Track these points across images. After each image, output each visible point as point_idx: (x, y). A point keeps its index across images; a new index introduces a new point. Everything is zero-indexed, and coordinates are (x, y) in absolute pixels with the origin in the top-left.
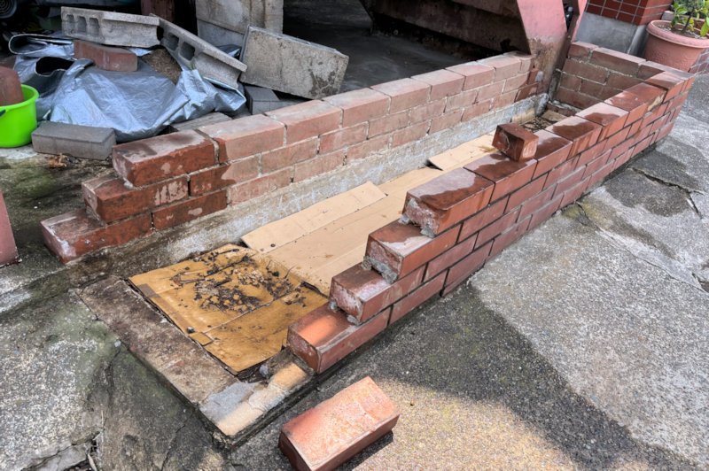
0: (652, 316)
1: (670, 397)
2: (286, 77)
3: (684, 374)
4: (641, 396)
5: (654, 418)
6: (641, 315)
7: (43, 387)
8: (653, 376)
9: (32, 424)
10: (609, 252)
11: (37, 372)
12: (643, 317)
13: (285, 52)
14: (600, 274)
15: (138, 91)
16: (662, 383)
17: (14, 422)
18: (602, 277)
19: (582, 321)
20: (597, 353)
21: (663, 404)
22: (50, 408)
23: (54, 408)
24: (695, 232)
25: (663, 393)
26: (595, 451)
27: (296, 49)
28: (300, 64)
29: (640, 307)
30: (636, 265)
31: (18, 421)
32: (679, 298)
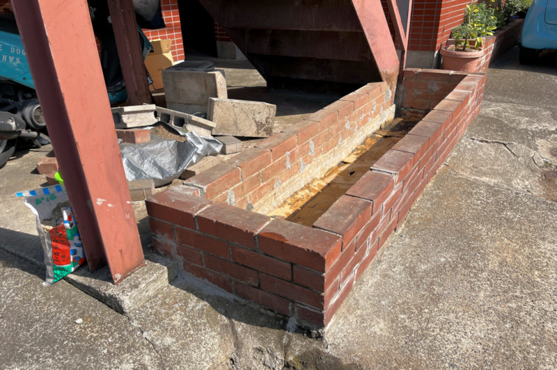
0: (518, 216)
1: (548, 255)
2: (240, 126)
3: (550, 242)
4: (532, 259)
5: (545, 268)
6: (511, 217)
7: (192, 332)
8: (534, 247)
9: (194, 355)
10: (477, 187)
11: (185, 325)
12: (513, 218)
13: (237, 110)
14: (477, 200)
15: (160, 152)
16: (540, 250)
17: (184, 356)
18: (479, 202)
19: (480, 227)
20: (498, 242)
21: (546, 260)
22: (200, 343)
23: (203, 343)
24: (517, 167)
25: (543, 254)
26: (522, 292)
27: (243, 107)
28: (247, 116)
29: (508, 213)
30: (496, 191)
31: (186, 355)
32: (528, 203)
